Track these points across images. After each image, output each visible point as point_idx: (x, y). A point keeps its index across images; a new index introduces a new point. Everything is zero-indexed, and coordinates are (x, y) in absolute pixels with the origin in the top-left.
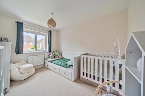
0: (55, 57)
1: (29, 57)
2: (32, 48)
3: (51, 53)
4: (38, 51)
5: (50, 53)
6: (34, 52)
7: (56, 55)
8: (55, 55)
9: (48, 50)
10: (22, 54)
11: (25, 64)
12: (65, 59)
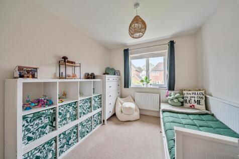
0: (182, 104)
1: (136, 94)
2: (142, 81)
3: (172, 93)
4: (149, 86)
5: (170, 92)
6: (145, 86)
7: (186, 101)
8: (182, 100)
9: (166, 85)
10: (128, 87)
11: (130, 102)
12: (217, 120)
